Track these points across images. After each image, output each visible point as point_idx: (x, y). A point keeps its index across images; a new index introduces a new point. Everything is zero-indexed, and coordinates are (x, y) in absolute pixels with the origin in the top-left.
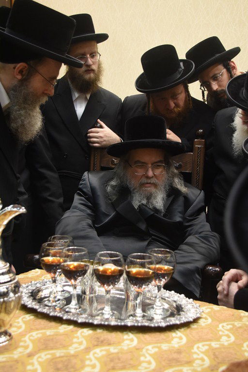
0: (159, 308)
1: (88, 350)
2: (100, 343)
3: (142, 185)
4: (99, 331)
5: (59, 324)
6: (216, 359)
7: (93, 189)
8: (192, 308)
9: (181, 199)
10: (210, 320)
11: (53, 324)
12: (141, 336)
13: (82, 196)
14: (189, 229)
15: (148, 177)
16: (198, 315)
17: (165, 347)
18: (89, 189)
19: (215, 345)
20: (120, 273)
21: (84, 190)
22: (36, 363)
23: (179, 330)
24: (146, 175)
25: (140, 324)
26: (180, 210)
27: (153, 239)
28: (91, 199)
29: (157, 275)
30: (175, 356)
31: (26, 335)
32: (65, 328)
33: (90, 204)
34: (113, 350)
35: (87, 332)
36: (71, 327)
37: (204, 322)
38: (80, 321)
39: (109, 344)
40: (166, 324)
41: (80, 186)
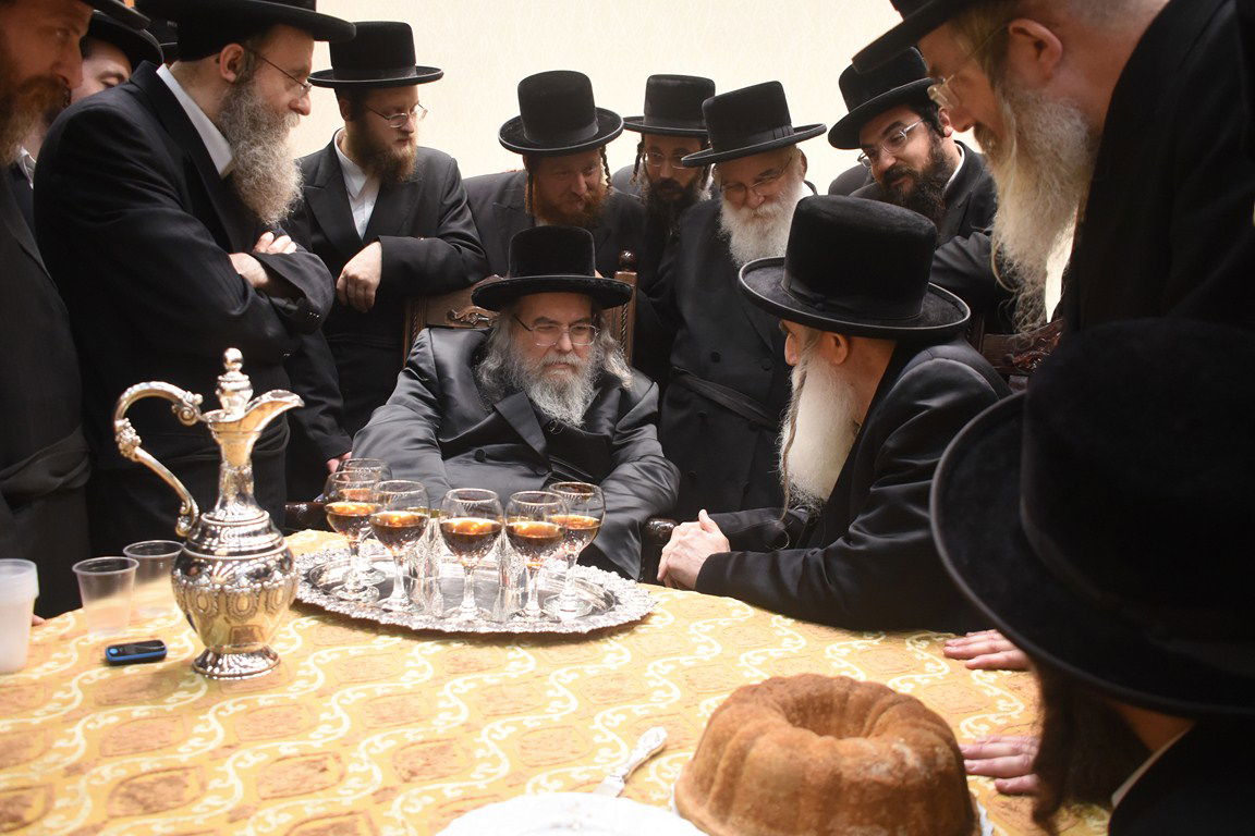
0: (570, 598)
1: (438, 681)
2: (461, 668)
3: (547, 366)
4: (455, 645)
5: (373, 635)
6: (691, 687)
7: (440, 367)
8: (634, 596)
9: (615, 394)
10: (670, 618)
11: (359, 634)
12: (541, 651)
13: (415, 378)
14: (623, 451)
15: (561, 352)
16: (649, 610)
17: (591, 670)
18: (432, 364)
19: (685, 661)
20: (496, 532)
21: (421, 365)
22: (337, 708)
23: (615, 638)
24: (557, 347)
25: (538, 630)
26: (610, 416)
27: (555, 475)
28: (435, 387)
29: (569, 535)
30: (614, 685)
31: (308, 656)
32: (385, 642)
33: (432, 397)
34: (488, 678)
35: (431, 647)
36: (398, 639)
37: (661, 622)
38: (415, 626)
39: (481, 670)
40: (590, 628)
41: (414, 358)
